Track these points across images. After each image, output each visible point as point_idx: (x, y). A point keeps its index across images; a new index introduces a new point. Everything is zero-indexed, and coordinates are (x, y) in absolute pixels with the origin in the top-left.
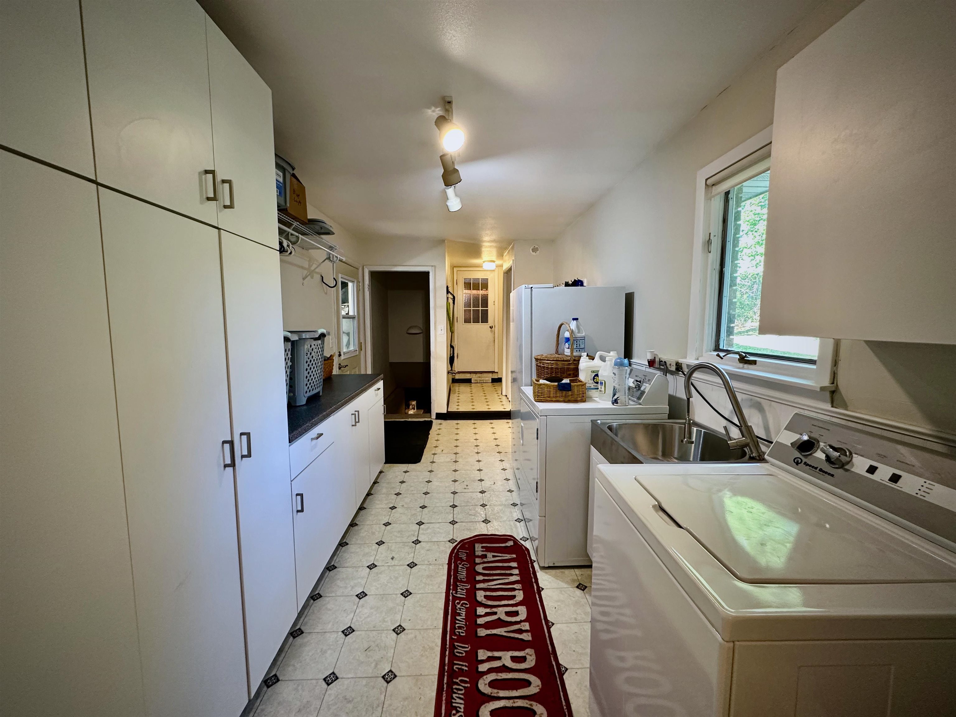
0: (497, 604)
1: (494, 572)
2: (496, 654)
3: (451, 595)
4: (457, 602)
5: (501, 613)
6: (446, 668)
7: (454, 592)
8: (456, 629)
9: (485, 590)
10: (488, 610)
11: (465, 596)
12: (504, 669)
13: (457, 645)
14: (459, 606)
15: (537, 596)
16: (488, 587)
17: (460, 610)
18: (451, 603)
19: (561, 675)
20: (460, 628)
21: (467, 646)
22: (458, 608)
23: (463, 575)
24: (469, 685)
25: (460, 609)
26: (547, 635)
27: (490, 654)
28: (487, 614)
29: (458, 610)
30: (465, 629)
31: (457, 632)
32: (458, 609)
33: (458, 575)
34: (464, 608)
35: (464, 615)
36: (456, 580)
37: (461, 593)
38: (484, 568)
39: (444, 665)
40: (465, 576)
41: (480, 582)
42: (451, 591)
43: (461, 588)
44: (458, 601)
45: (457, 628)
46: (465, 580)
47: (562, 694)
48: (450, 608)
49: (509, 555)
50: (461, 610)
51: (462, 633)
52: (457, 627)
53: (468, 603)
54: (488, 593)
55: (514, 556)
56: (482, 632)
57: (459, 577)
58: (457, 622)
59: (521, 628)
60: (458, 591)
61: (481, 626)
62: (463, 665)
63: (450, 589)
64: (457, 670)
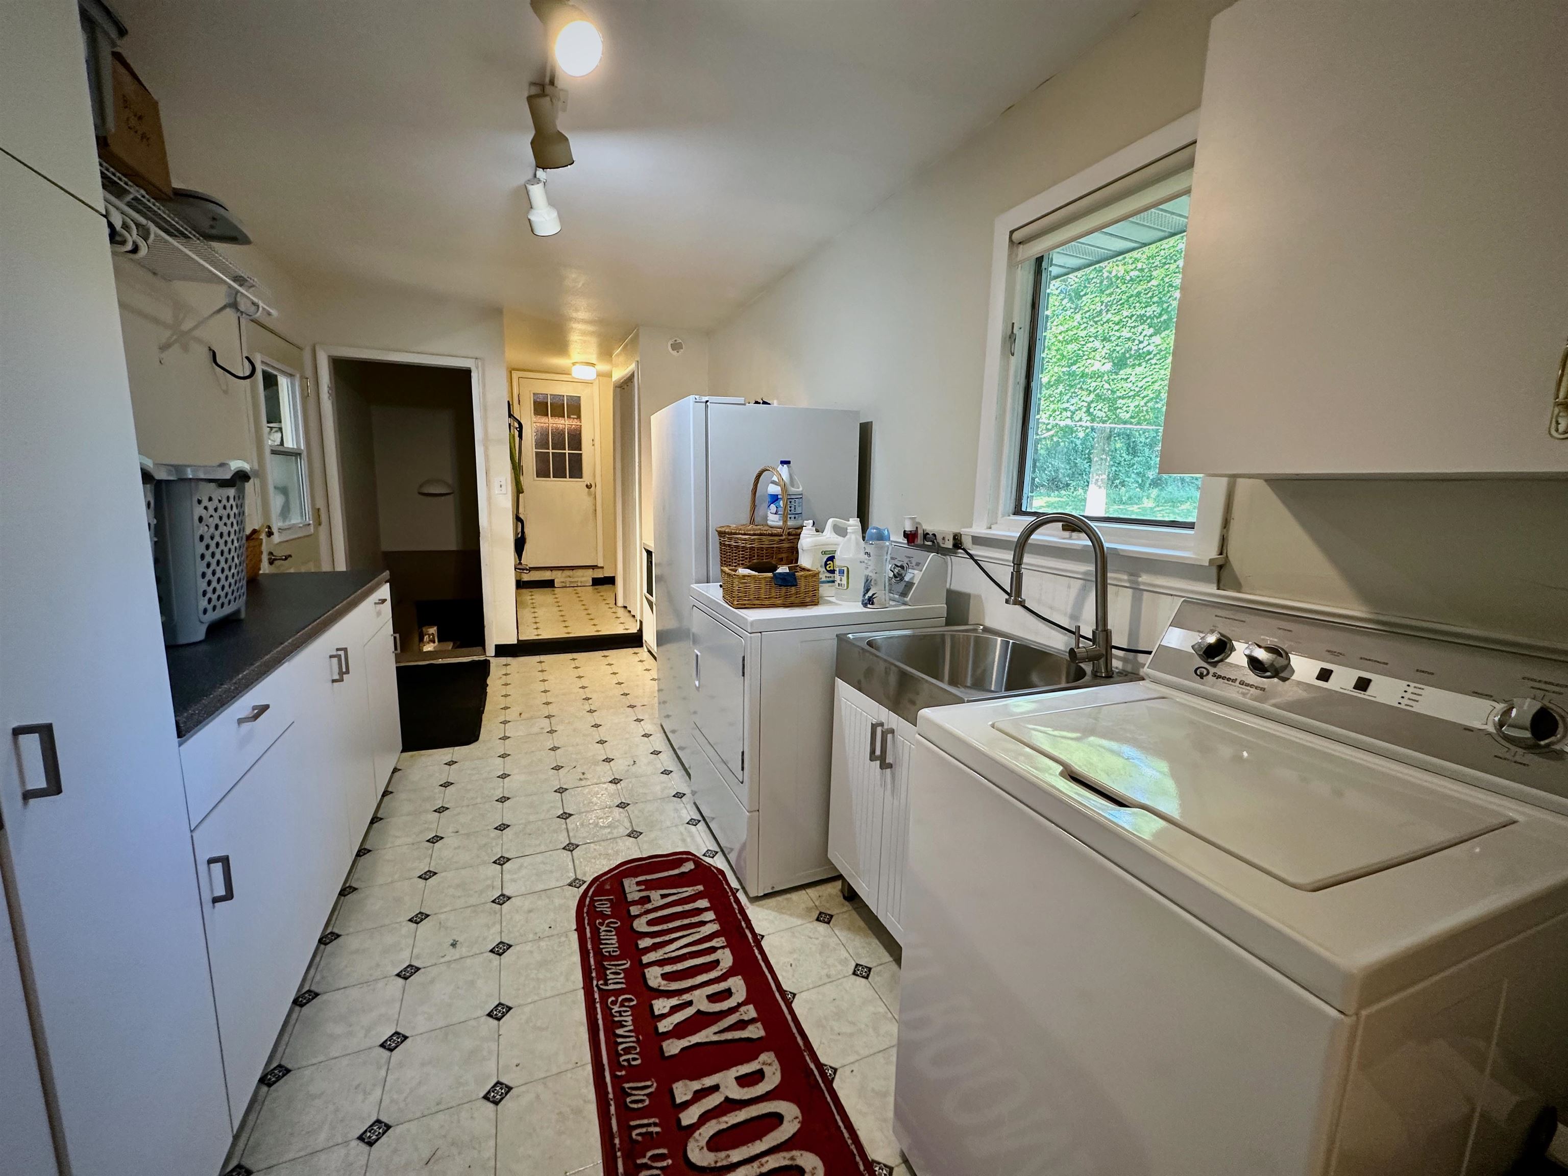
0: (689, 985)
1: (671, 925)
2: (708, 1082)
3: (595, 989)
4: (610, 1000)
5: (700, 1001)
6: (617, 1141)
7: (601, 982)
8: (621, 1055)
9: (660, 963)
10: (674, 1001)
11: (624, 986)
12: (730, 1105)
13: (629, 1088)
14: (616, 1008)
15: (756, 951)
16: (666, 956)
17: (621, 1016)
18: (598, 1005)
19: (829, 1083)
20: (627, 1051)
21: (649, 1083)
22: (616, 1012)
23: (612, 944)
24: (670, 1161)
25: (620, 1012)
26: (789, 1018)
27: (696, 1085)
28: (674, 1010)
29: (616, 1016)
30: (638, 1050)
31: (624, 1060)
32: (615, 1014)
33: (601, 946)
34: (628, 1009)
35: (630, 1023)
36: (601, 957)
37: (616, 981)
38: (650, 923)
39: (612, 1137)
40: (617, 945)
41: (647, 950)
42: (595, 983)
43: (613, 971)
44: (613, 998)
45: (622, 1052)
46: (618, 953)
47: (838, 1118)
48: (599, 1016)
49: (691, 888)
50: (623, 1014)
51: (634, 1059)
52: (621, 1050)
53: (633, 997)
54: (668, 969)
55: (700, 888)
56: (673, 1047)
57: (604, 950)
58: (619, 1040)
59: (742, 1018)
60: (608, 977)
61: (667, 1035)
62: (649, 1125)
63: (591, 979)
64: (639, 1138)
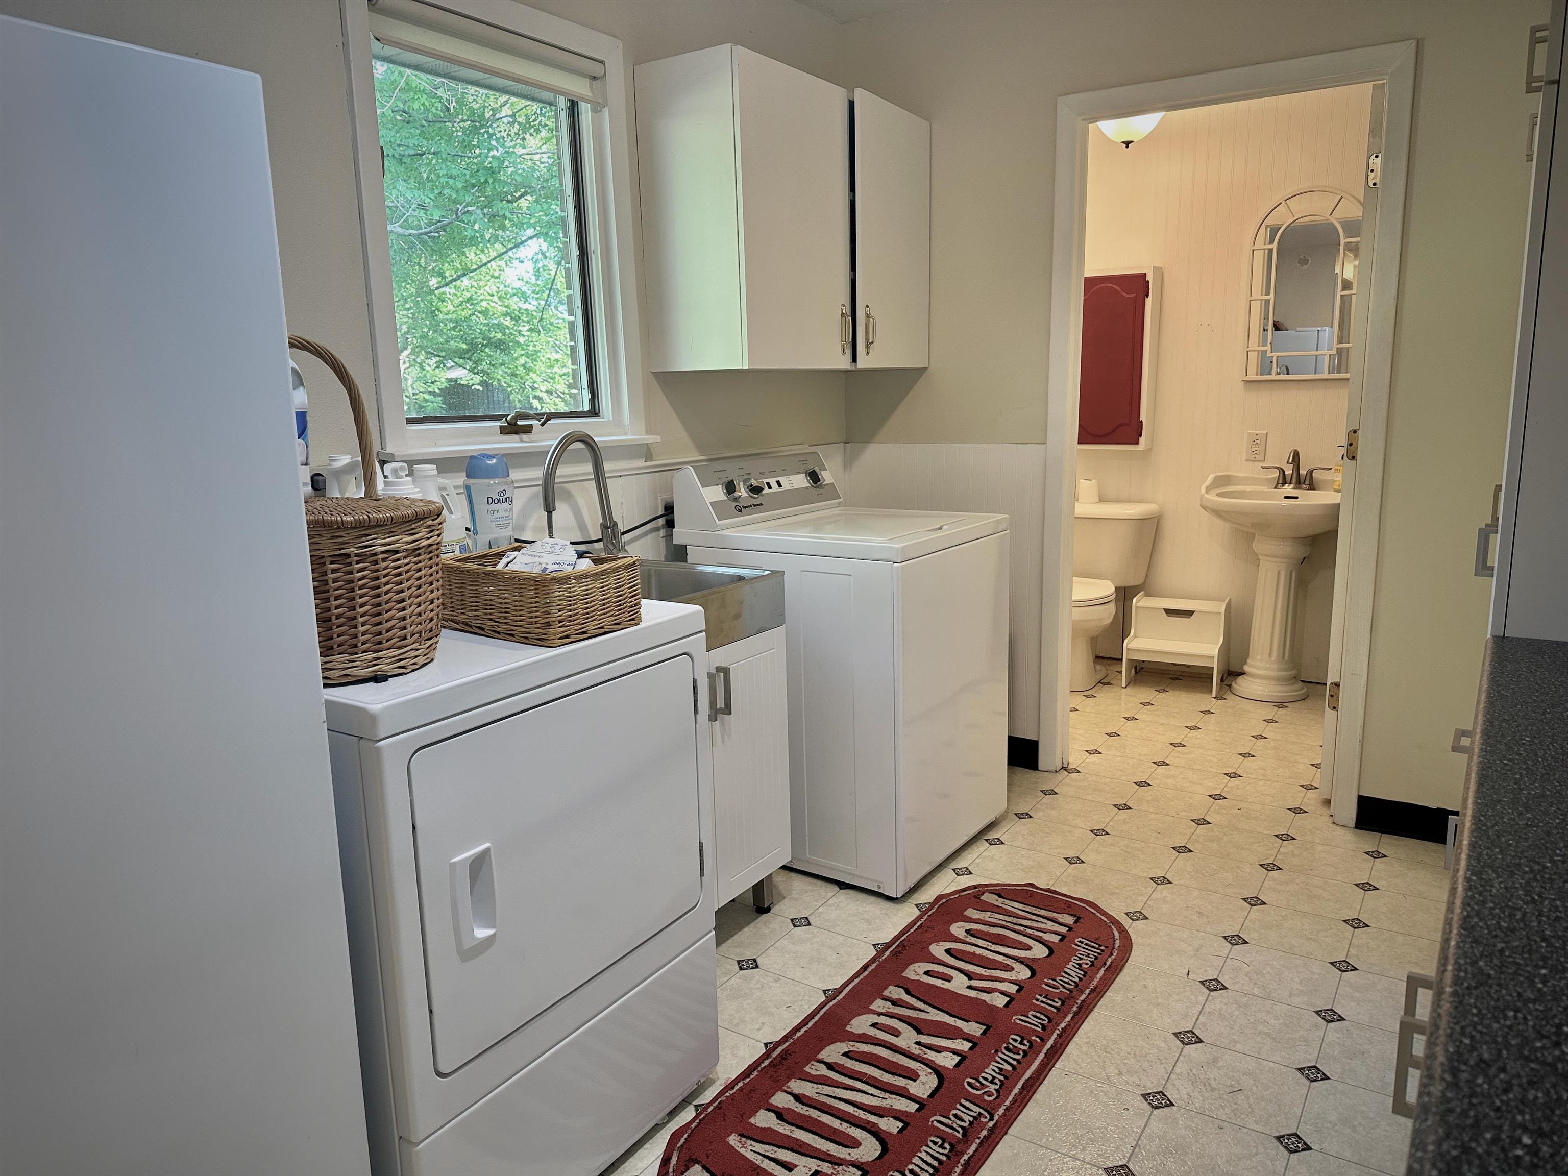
0: (899, 1057)
1: (835, 1123)
2: (973, 994)
3: (996, 1118)
4: (991, 1098)
5: (907, 1039)
6: (1075, 1009)
7: (983, 1120)
8: (1024, 1051)
9: (903, 1093)
10: (931, 1055)
11: (963, 1101)
12: (969, 976)
14: (992, 1088)
16: (887, 1096)
17: (994, 1078)
18: (1007, 1103)
20: (1015, 1051)
21: (1018, 1022)
22: (996, 1084)
23: (928, 1153)
24: (1046, 980)
25: (992, 1082)
26: (856, 981)
27: (984, 996)
28: (938, 1050)
29: (999, 1080)
30: (1005, 1045)
31: (1024, 1045)
32: (998, 1082)
33: (944, 1158)
34: (981, 1079)
35: (991, 1067)
36: (955, 1152)
37: (967, 1112)
38: (854, 1144)
39: (1076, 1014)
40: (925, 1148)
41: (897, 1115)
42: (991, 1124)
43: (959, 1123)
44: (986, 1098)
45: (1021, 1052)
46: (932, 1138)
48: (1016, 1091)
49: (742, 1151)
50: (990, 1078)
51: (1015, 1040)
52: (1019, 1054)
53: (966, 1084)
54: (900, 1082)
55: (733, 1140)
56: (975, 1029)
57: (946, 1152)
58: (1014, 1063)
59: (891, 1006)
60: (971, 1119)
61: (967, 1038)
62: (1042, 1002)
63: (991, 1131)
64: (1056, 1000)
